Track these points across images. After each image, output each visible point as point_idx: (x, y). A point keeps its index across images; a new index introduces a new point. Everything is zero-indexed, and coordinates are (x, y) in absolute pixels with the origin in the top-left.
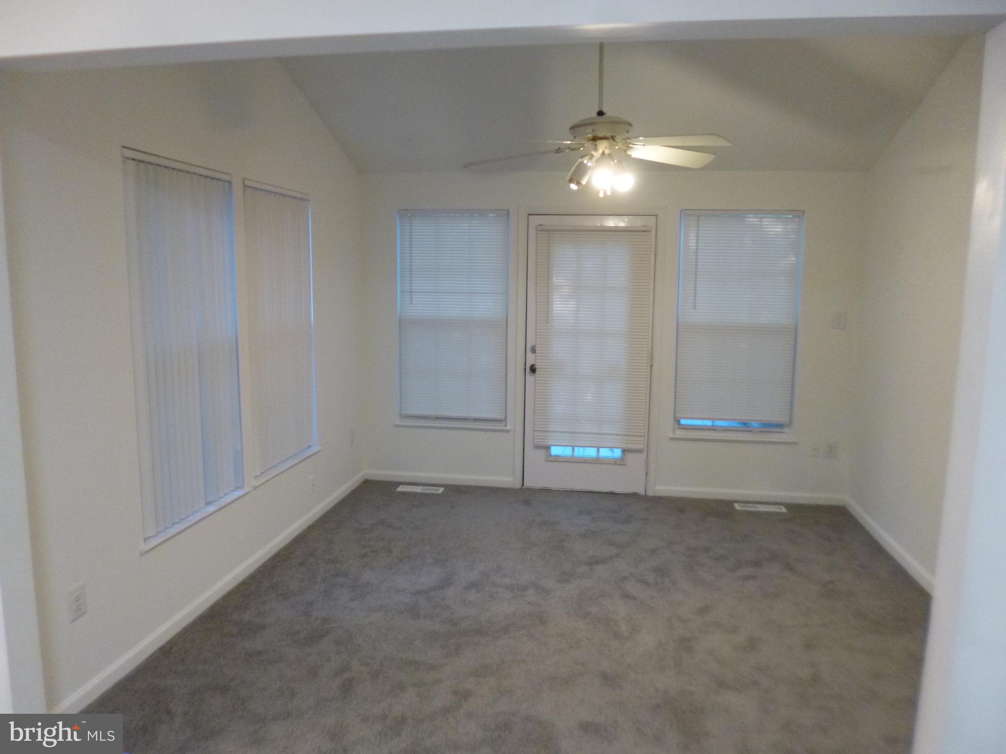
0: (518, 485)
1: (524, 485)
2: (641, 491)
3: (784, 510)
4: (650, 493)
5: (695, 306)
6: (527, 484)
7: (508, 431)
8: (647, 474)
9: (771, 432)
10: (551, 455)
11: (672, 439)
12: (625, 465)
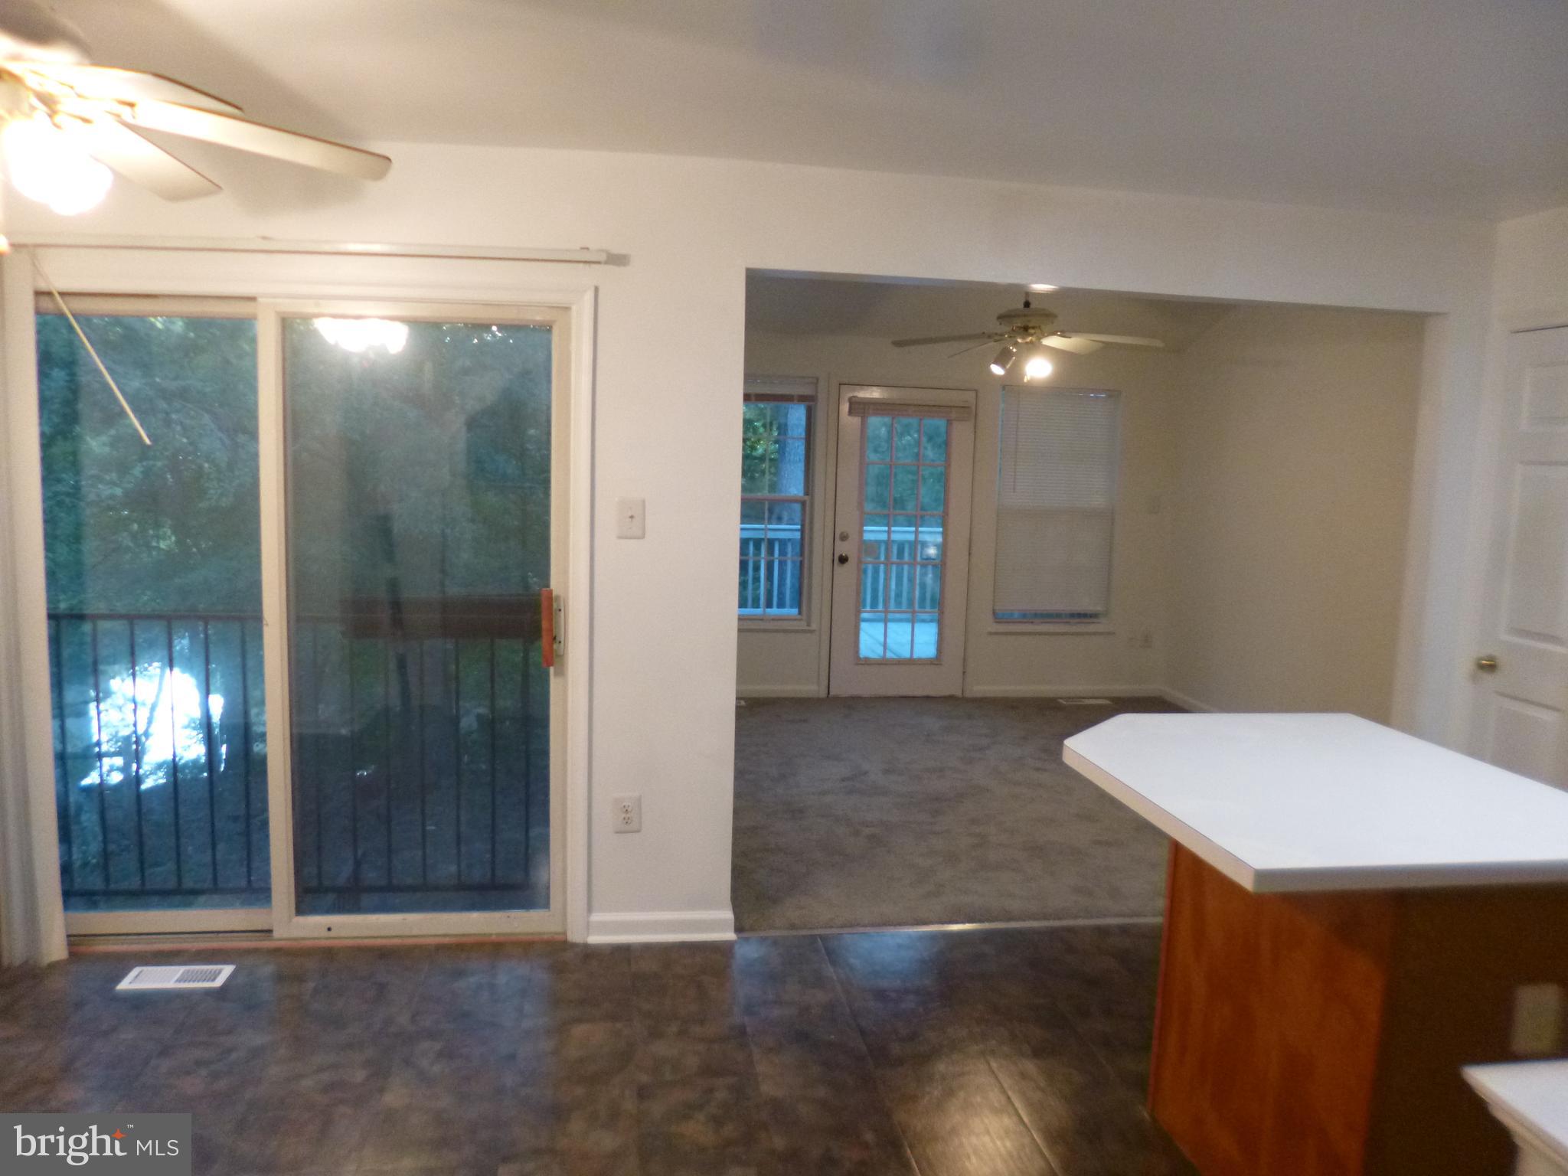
0: (823, 694)
1: (831, 693)
2: (959, 693)
3: (1107, 702)
4: (968, 695)
5: (1014, 489)
6: (832, 693)
7: (811, 632)
8: (964, 673)
9: (1089, 623)
10: (860, 658)
11: (990, 634)
12: (941, 664)
